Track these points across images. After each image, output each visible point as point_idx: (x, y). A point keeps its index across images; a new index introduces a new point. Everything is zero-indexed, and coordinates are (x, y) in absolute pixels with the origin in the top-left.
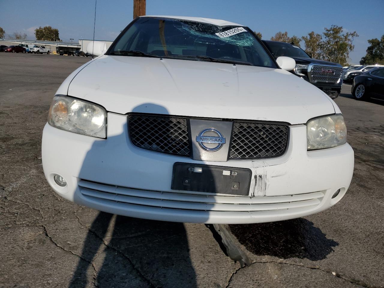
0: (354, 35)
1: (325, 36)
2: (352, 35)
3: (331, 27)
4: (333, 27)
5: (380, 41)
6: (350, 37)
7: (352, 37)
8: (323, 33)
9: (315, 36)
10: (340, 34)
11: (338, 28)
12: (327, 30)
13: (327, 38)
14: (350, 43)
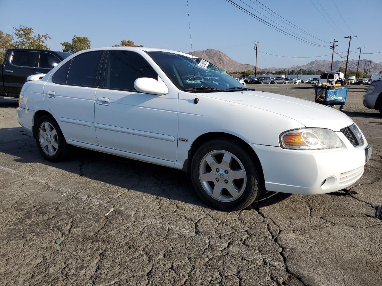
0: (47, 37)
1: (17, 37)
2: (44, 36)
3: (21, 27)
4: (22, 27)
5: (72, 44)
6: (43, 39)
7: (46, 39)
8: (14, 33)
9: (5, 36)
10: (32, 35)
11: (27, 29)
12: (17, 30)
13: (19, 38)
14: (45, 45)
